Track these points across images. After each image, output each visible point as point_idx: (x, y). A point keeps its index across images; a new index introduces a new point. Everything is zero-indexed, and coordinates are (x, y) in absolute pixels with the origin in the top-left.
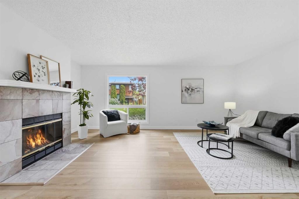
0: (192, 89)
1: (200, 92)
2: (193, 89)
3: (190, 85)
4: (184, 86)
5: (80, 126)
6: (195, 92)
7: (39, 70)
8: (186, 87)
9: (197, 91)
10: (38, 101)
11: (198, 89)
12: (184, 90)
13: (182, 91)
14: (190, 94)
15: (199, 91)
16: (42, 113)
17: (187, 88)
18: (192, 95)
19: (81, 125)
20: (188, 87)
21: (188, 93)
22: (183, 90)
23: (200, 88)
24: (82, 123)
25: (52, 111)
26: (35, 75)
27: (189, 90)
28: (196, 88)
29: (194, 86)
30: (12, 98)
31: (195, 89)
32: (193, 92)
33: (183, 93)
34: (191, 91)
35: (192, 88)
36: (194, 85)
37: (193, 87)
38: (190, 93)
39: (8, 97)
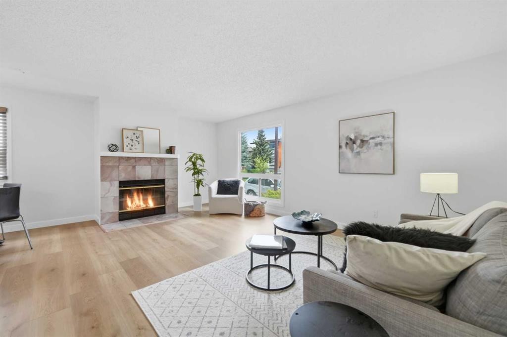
0: (362, 141)
1: (384, 147)
2: (365, 139)
3: (356, 133)
4: (343, 135)
5: (194, 196)
6: (370, 146)
7: (132, 140)
8: (348, 136)
9: (376, 145)
10: (134, 167)
11: (378, 140)
12: (343, 145)
13: (340, 147)
14: (358, 153)
15: (381, 144)
16: (139, 178)
17: (351, 139)
18: (362, 155)
19: (196, 195)
20: (353, 137)
21: (352, 150)
22: (341, 144)
23: (383, 137)
24: (196, 193)
25: (150, 176)
26: (128, 144)
27: (354, 143)
28: (373, 138)
29: (368, 134)
30: (110, 164)
31: (371, 141)
32: (365, 147)
33: (341, 150)
34: (361, 146)
35: (362, 138)
36: (367, 130)
37: (364, 136)
38: (359, 149)
39: (107, 164)
